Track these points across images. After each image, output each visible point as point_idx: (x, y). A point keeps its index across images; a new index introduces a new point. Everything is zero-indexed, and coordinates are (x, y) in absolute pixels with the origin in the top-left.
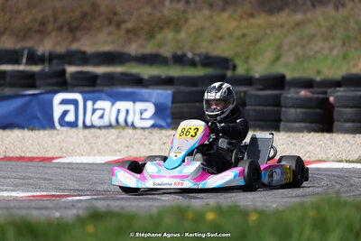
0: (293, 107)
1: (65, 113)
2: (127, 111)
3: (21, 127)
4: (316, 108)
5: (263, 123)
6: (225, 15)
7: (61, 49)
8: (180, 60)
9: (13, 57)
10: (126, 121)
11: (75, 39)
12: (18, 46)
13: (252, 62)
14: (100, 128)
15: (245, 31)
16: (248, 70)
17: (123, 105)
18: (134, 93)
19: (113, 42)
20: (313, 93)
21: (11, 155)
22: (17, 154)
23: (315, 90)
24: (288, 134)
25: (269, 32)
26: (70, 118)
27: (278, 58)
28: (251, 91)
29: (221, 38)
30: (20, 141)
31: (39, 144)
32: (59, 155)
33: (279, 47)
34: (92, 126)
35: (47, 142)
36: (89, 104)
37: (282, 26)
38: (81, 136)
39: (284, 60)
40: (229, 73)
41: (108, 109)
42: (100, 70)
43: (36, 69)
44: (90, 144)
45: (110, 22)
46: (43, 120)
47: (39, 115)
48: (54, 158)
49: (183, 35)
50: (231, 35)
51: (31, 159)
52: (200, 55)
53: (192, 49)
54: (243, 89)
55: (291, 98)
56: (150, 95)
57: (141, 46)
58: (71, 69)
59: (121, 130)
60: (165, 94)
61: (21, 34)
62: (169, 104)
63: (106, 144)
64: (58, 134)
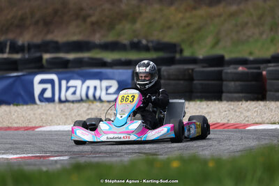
0: (233, 80)
1: (44, 91)
2: (95, 88)
3: (8, 103)
4: (251, 81)
5: (208, 95)
6: (172, 9)
7: (37, 40)
8: (136, 46)
10: (94, 96)
11: (48, 32)
12: (2, 39)
14: (73, 102)
15: (190, 21)
16: (193, 53)
17: (91, 83)
18: (100, 73)
19: (80, 33)
20: (249, 69)
22: (5, 125)
23: (249, 66)
24: (230, 103)
25: (209, 21)
27: (216, 43)
28: (198, 68)
29: (170, 28)
30: (7, 114)
31: (24, 117)
32: (41, 124)
33: (218, 33)
34: (67, 101)
35: (30, 115)
36: (64, 83)
37: (220, 16)
38: (57, 109)
39: (222, 44)
40: (178, 56)
41: (79, 87)
42: (71, 56)
43: (18, 56)
44: (66, 115)
45: (77, 16)
46: (27, 97)
47: (22, 93)
48: (36, 128)
49: (138, 26)
50: (178, 25)
51: (17, 129)
52: (152, 42)
53: (146, 37)
54: (191, 67)
55: (231, 73)
56: (114, 74)
57: (104, 36)
58: (46, 56)
59: (91, 103)
60: (125, 73)
61: (4, 29)
62: (130, 81)
63: (79, 115)
64: (39, 108)
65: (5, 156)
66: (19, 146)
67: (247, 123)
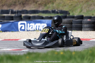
0: (86, 24)
1: (22, 27)
2: (39, 26)
3: (9, 31)
4: (92, 24)
5: (77, 29)
7: (20, 10)
8: (54, 12)
9: (7, 12)
10: (39, 29)
11: (24, 7)
12: (8, 9)
13: (74, 12)
14: (31, 31)
15: (72, 3)
16: (73, 14)
17: (38, 24)
18: (41, 21)
19: (35, 7)
20: (91, 20)
21: (7, 39)
22: (8, 38)
23: (92, 19)
24: (85, 31)
25: (79, 3)
26: (23, 28)
27: (81, 11)
28: (74, 20)
29: (65, 6)
30: (9, 35)
31: (14, 36)
32: (20, 38)
33: (82, 8)
34: (29, 31)
35: (16, 35)
37: (82, 2)
38: (26, 33)
39: (83, 11)
40: (68, 15)
42: (31, 15)
43: (13, 15)
44: (29, 35)
45: (34, 2)
46: (16, 29)
47: (14, 28)
48: (19, 39)
49: (55, 5)
50: (68, 5)
51: (12, 40)
52: (59, 10)
53: (57, 9)
54: (72, 19)
55: (85, 21)
56: (45, 21)
57: (43, 8)
58: (23, 15)
59: (37, 31)
60: (50, 21)
61: (9, 6)
62: (51, 24)
63: (33, 35)
64: (20, 33)
65: (7, 49)
66: (12, 46)
67: (90, 38)
